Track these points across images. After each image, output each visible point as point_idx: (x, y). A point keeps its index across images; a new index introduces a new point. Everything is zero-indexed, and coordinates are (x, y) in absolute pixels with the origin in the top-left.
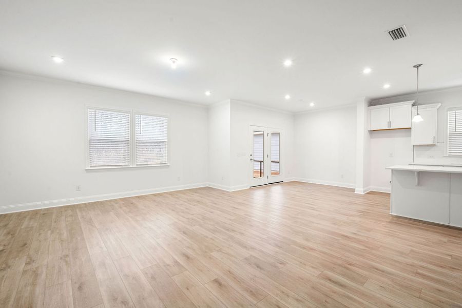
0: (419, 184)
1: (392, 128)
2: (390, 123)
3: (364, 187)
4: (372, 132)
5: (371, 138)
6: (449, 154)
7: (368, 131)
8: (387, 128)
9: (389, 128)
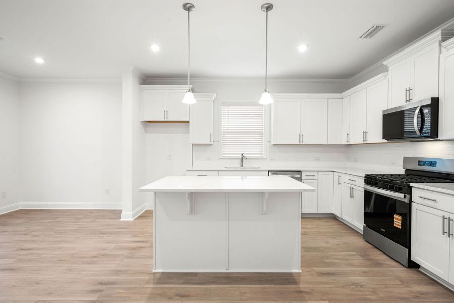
0: (192, 211)
1: (169, 120)
2: (166, 112)
3: (133, 210)
4: (148, 123)
5: (146, 132)
6: (223, 155)
7: (141, 121)
8: (163, 120)
9: (166, 120)
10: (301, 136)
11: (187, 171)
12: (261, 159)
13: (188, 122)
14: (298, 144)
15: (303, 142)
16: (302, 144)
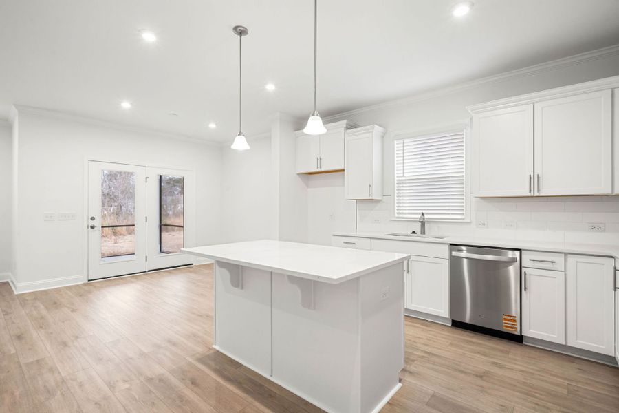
1: (322, 169)
2: (319, 160)
6: (397, 215)
7: (298, 174)
8: (316, 170)
9: (319, 170)
10: (534, 180)
11: (334, 235)
12: (461, 223)
13: (343, 170)
14: (529, 194)
15: (539, 191)
16: (537, 194)
